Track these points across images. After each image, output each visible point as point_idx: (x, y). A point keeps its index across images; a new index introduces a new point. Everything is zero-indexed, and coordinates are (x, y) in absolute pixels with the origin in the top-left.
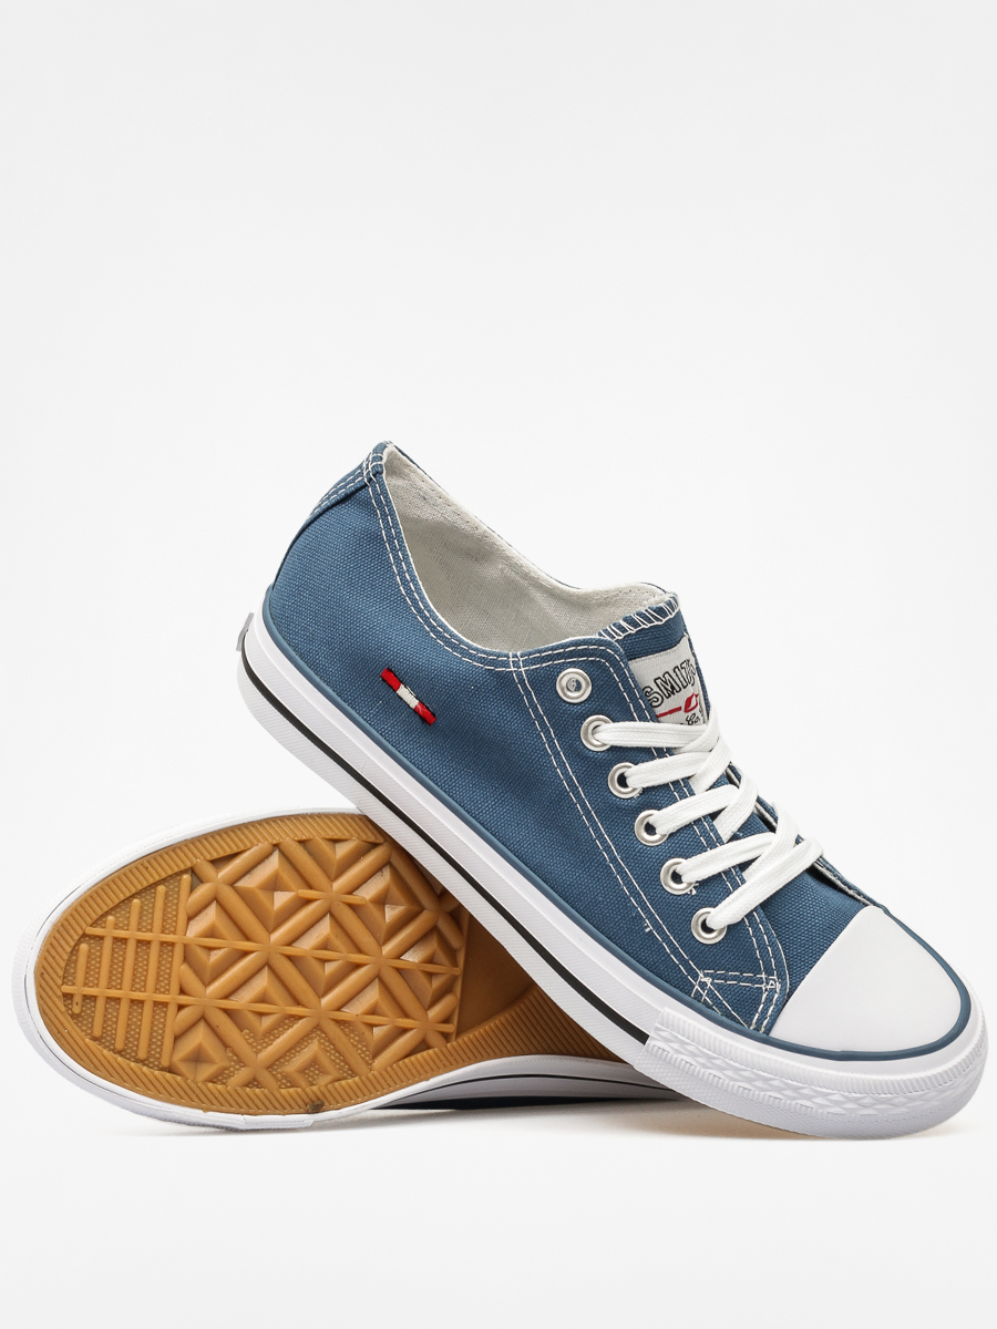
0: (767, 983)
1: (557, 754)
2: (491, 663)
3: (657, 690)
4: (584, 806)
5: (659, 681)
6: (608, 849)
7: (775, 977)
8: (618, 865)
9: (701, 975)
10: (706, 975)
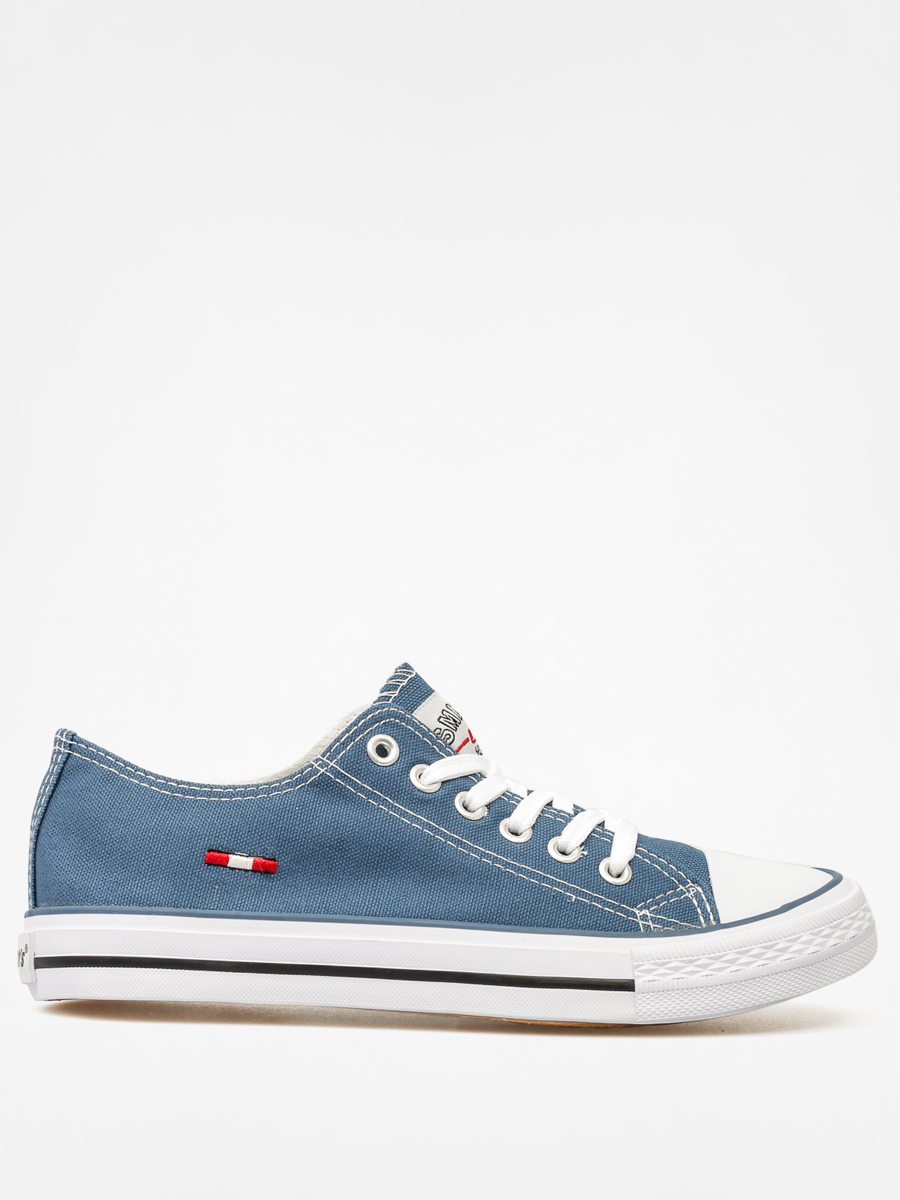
0: (689, 891)
1: (404, 814)
2: (297, 782)
3: (444, 727)
4: (453, 840)
5: (442, 720)
6: (495, 860)
7: (691, 884)
8: (513, 867)
9: (637, 912)
10: (641, 909)
